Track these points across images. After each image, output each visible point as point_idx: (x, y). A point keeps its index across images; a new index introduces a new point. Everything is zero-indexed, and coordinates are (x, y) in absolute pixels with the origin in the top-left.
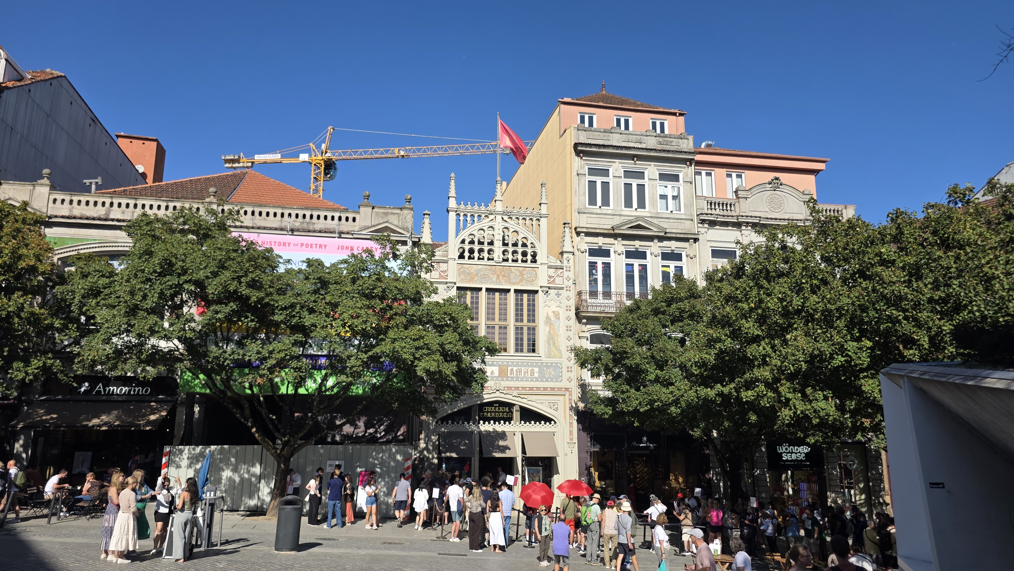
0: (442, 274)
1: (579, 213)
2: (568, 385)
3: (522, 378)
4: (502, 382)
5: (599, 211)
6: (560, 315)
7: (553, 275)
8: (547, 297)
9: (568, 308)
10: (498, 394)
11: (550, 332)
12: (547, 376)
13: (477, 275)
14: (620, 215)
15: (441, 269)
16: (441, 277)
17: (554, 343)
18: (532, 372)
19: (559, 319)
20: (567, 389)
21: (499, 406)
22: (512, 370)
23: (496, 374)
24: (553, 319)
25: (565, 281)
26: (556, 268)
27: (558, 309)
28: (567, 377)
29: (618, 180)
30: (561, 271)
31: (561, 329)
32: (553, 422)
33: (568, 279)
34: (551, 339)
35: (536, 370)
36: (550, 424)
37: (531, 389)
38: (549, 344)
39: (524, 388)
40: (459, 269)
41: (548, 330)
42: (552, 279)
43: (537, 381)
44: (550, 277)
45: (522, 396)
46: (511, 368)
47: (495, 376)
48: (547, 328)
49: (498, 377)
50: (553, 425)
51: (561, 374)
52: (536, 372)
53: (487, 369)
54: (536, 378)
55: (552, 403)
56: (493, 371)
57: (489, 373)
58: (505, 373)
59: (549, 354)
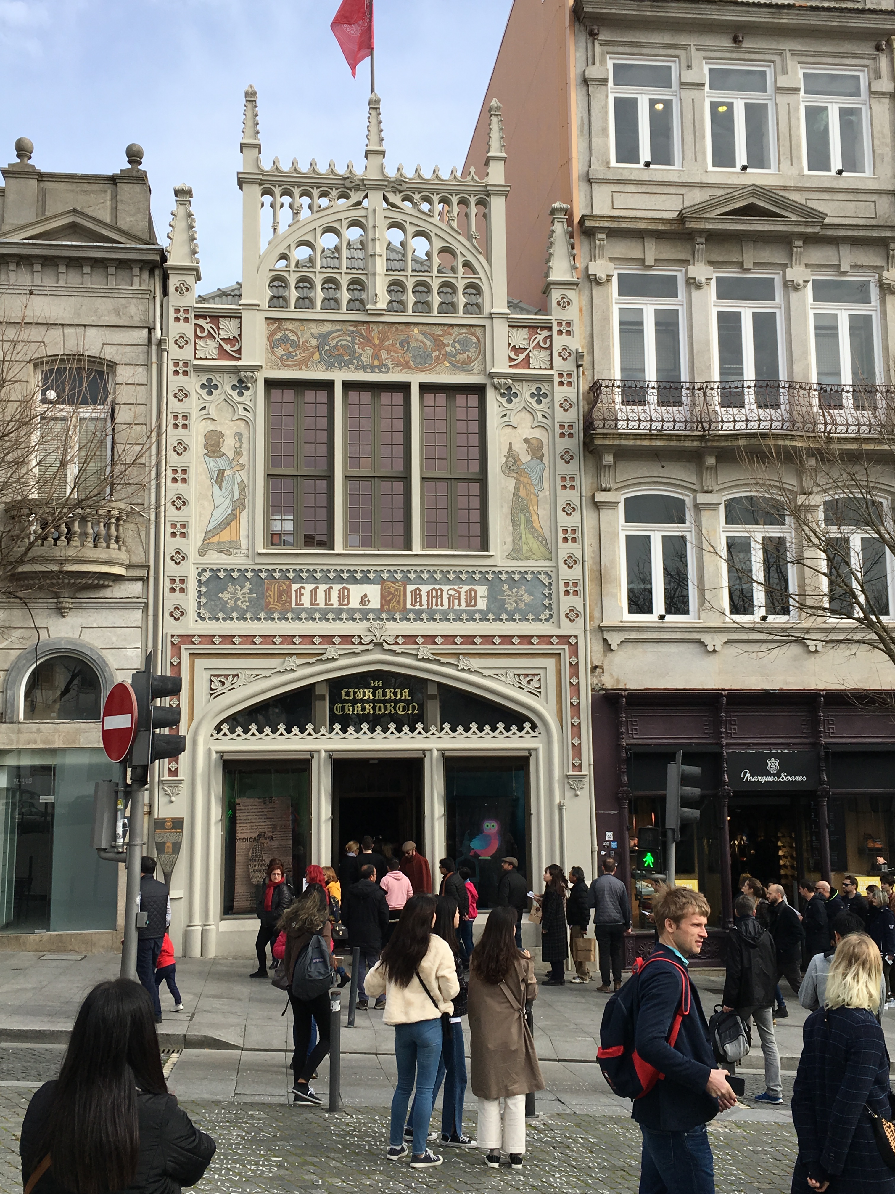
0: (227, 347)
1: (590, 182)
2: (567, 628)
3: (444, 612)
4: (390, 625)
5: (646, 176)
6: (545, 450)
7: (523, 344)
8: (510, 401)
9: (566, 431)
10: (378, 653)
11: (517, 494)
12: (510, 608)
13: (319, 347)
14: (702, 186)
15: (223, 334)
16: (223, 353)
17: (529, 521)
18: (472, 597)
19: (541, 458)
20: (564, 639)
21: (383, 688)
22: (417, 593)
23: (375, 603)
24: (525, 458)
25: (557, 360)
26: (533, 328)
28: (564, 609)
29: (694, 93)
30: (545, 333)
31: (546, 485)
32: (527, 726)
33: (566, 353)
34: (521, 511)
35: (482, 590)
36: (521, 729)
37: (469, 639)
38: (516, 524)
39: (450, 639)
40: (271, 335)
41: (512, 488)
42: (522, 356)
43: (484, 618)
44: (516, 350)
45: (444, 660)
46: (415, 587)
47: (372, 610)
48: (511, 484)
49: (381, 610)
50: (528, 733)
51: (547, 602)
52: (481, 597)
53: (348, 590)
54: (480, 611)
55: (526, 675)
56: (366, 596)
57: (355, 603)
58: (399, 601)
59: (517, 550)
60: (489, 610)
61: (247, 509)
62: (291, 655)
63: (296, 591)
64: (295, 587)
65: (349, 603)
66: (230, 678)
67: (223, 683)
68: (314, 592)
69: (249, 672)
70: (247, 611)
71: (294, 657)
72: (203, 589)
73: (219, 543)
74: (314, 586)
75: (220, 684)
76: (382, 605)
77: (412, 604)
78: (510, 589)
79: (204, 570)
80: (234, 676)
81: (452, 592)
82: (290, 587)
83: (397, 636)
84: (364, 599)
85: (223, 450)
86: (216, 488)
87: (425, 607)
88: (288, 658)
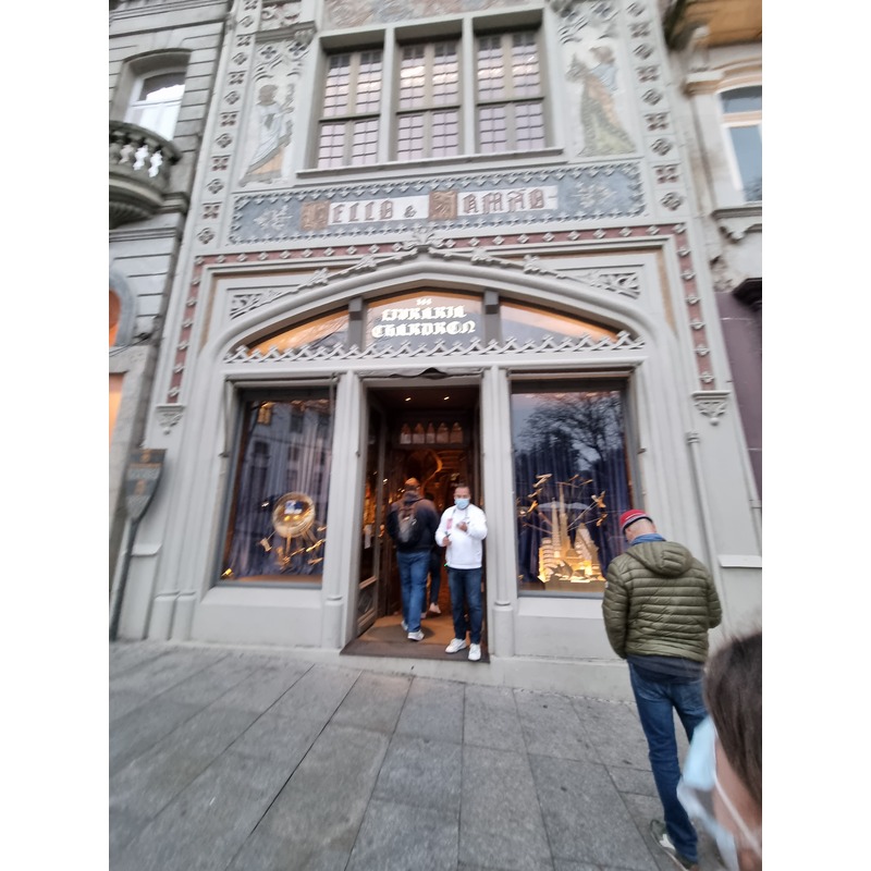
2: (667, 216)
3: (505, 215)
4: (438, 231)
8: (570, 20)
9: (639, 29)
10: (424, 262)
11: (585, 95)
17: (604, 121)
18: (538, 200)
19: (611, 62)
20: (666, 228)
22: (471, 201)
23: (424, 215)
27: (606, 42)
28: (661, 196)
32: (624, 335)
34: (593, 111)
35: (549, 191)
36: (616, 339)
38: (586, 123)
39: (512, 238)
43: (554, 217)
45: (505, 262)
46: (468, 194)
47: (419, 220)
48: (577, 89)
49: (428, 220)
50: (625, 344)
51: (635, 194)
52: (550, 197)
53: (392, 204)
54: (550, 211)
55: (616, 275)
56: (411, 207)
57: (398, 215)
58: (449, 210)
59: (591, 147)
60: (560, 210)
61: (291, 143)
62: (321, 268)
63: (334, 209)
64: (334, 205)
65: (391, 216)
66: (253, 297)
67: (244, 302)
68: (354, 208)
70: (279, 232)
71: (325, 270)
72: (239, 215)
73: (260, 174)
74: (354, 203)
75: (242, 304)
76: (431, 215)
77: (465, 211)
78: (586, 186)
79: (241, 198)
80: (257, 295)
81: (512, 195)
82: (328, 206)
83: (446, 240)
84: (409, 211)
85: (274, 99)
86: (265, 129)
87: (480, 212)
88: (317, 272)
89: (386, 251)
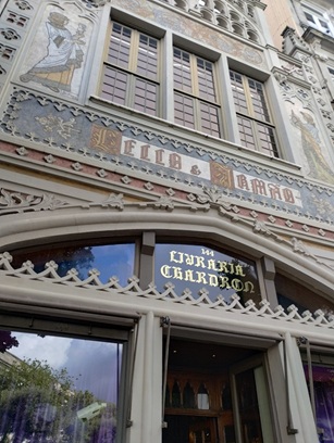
4: (222, 195)
6: (315, 121)
8: (286, 89)
11: (303, 137)
17: (317, 158)
18: (289, 196)
19: (314, 125)
22: (242, 180)
23: (206, 175)
31: (323, 141)
34: (309, 149)
35: (296, 193)
37: (298, 225)
39: (281, 220)
43: (303, 214)
46: (240, 173)
47: (203, 180)
48: (298, 132)
49: (212, 182)
52: (296, 198)
53: (180, 158)
56: (196, 167)
57: (186, 169)
58: (227, 180)
60: (305, 209)
61: (82, 69)
62: (117, 193)
63: (126, 142)
64: (124, 139)
65: (180, 167)
66: (29, 199)
67: (18, 202)
68: (145, 150)
69: (58, 198)
70: (67, 140)
71: (121, 196)
72: (17, 106)
73: (46, 80)
74: (145, 144)
75: (13, 201)
76: (213, 179)
77: (239, 186)
78: (318, 198)
79: (23, 92)
80: (36, 197)
81: (272, 187)
82: (120, 136)
83: (232, 205)
84: (194, 169)
85: (65, 27)
87: (251, 191)
88: (112, 195)
89: (182, 198)
